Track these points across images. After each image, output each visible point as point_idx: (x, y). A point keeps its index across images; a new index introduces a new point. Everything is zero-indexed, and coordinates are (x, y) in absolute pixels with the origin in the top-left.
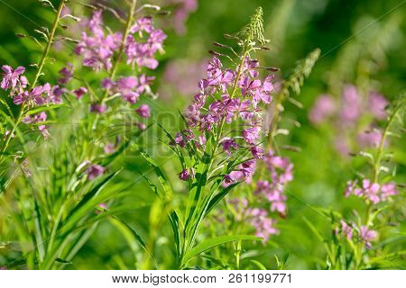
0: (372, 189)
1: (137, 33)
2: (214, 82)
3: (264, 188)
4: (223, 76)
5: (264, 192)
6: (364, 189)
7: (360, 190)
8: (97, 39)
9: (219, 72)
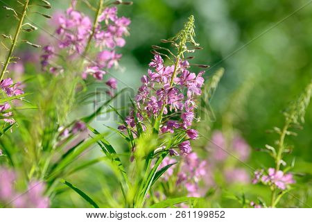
0: (276, 175)
1: (104, 21)
2: (157, 75)
3: (184, 179)
4: (164, 69)
5: (183, 182)
6: (269, 176)
7: (266, 177)
8: (75, 21)
9: (161, 66)
